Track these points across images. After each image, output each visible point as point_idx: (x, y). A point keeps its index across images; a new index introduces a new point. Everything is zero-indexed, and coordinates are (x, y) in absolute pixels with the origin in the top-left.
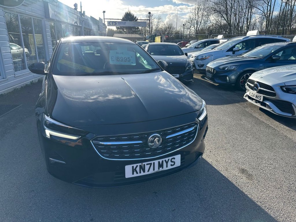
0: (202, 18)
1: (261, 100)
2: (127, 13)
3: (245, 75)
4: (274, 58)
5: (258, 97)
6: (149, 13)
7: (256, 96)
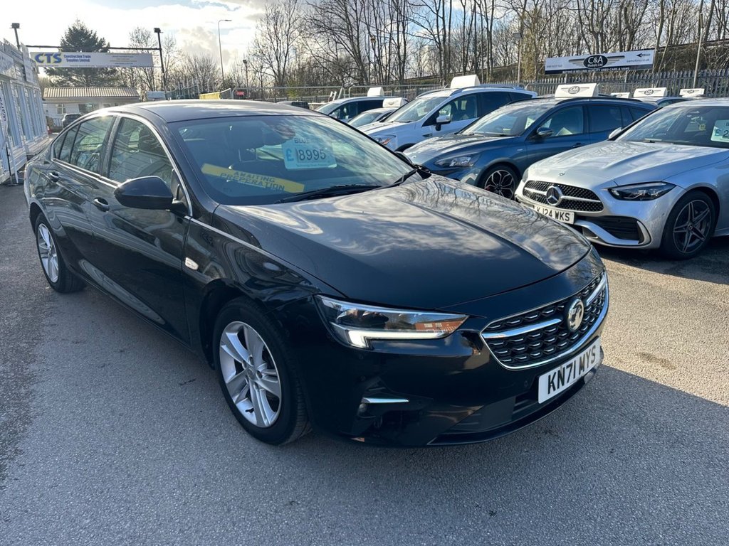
0: (288, 45)
1: (571, 221)
2: (74, 28)
3: (492, 175)
4: (540, 133)
5: (561, 216)
6: (155, 32)
7: (557, 215)
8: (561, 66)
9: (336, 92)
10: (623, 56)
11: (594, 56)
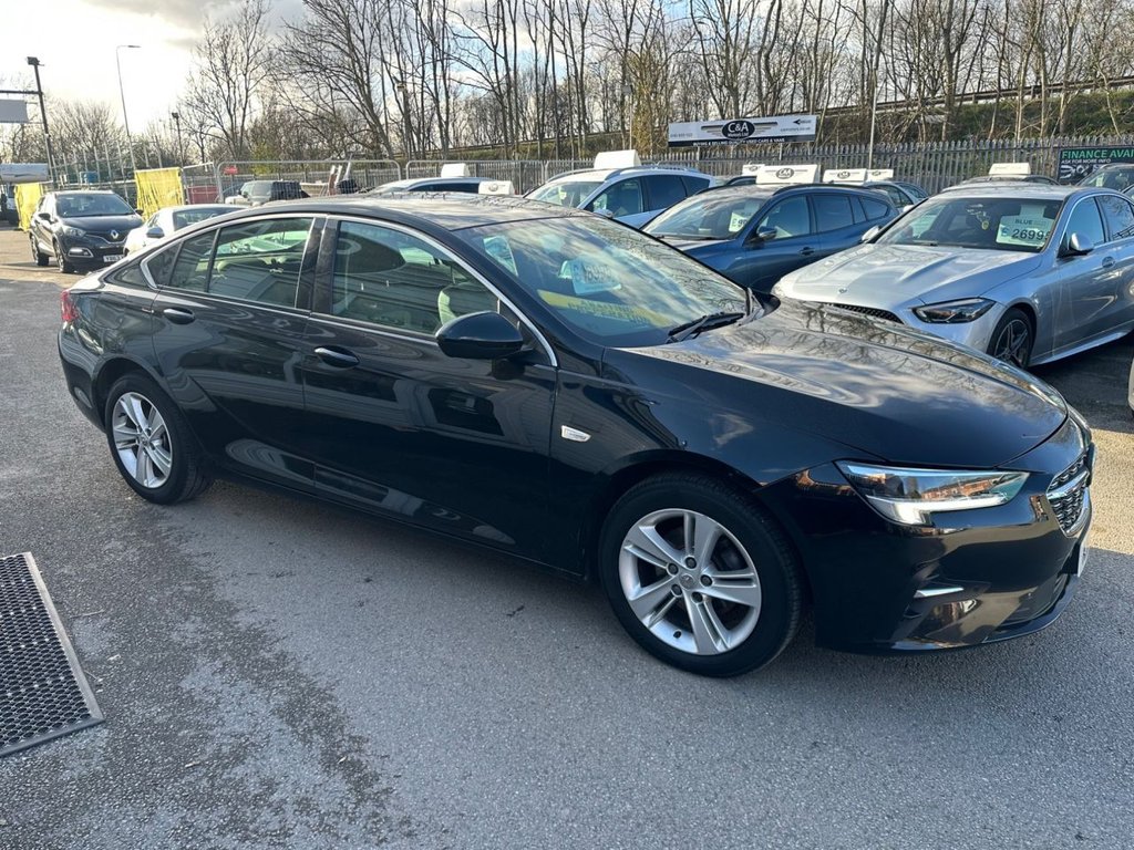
0: (247, 90)
4: (761, 235)
6: (30, 63)
8: (690, 135)
9: (340, 168)
10: (776, 123)
11: (736, 122)
